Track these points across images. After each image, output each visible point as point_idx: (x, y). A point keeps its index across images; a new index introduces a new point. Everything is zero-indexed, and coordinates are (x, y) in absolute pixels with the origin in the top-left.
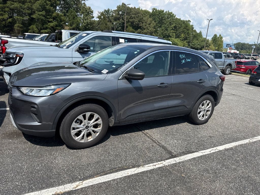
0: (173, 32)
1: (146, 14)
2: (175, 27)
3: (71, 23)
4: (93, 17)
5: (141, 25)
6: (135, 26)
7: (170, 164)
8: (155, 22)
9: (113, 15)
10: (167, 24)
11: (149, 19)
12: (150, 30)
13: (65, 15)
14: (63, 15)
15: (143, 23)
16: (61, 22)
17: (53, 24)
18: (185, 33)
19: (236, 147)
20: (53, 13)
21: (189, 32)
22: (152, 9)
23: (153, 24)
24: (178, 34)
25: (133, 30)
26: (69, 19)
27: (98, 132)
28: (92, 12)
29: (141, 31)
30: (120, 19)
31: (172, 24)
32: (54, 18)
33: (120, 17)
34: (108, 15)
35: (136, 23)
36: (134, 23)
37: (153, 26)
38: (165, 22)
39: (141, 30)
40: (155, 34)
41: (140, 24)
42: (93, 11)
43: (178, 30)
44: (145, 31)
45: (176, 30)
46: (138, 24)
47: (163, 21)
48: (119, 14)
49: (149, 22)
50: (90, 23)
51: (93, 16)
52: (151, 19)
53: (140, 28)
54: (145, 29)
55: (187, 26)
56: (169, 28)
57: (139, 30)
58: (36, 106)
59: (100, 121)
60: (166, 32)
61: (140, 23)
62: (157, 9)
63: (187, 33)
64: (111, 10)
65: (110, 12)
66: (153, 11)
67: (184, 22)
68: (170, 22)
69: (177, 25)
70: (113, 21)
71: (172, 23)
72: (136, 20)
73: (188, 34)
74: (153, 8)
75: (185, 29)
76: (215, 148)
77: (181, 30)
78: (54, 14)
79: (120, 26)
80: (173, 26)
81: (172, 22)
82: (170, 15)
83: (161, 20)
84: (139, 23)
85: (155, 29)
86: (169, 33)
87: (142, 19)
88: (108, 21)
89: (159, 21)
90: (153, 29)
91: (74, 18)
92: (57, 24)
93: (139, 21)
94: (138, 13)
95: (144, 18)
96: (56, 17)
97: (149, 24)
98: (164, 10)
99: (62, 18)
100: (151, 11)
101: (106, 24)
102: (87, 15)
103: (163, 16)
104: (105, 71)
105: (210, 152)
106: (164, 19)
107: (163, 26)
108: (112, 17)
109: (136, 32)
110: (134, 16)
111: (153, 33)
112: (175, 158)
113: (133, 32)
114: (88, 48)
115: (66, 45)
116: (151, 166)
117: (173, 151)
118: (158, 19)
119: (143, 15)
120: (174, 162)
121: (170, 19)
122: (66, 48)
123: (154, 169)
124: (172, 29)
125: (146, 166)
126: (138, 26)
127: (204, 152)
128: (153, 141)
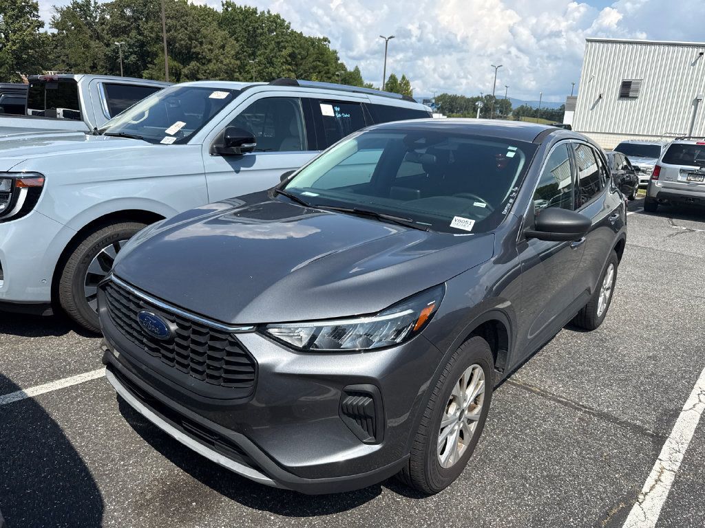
0: (289, 70)
1: (207, 17)
2: (292, 55)
4: (41, 25)
5: (197, 50)
6: (180, 53)
7: (679, 464)
8: (237, 40)
9: (103, 18)
10: (271, 47)
11: (220, 31)
12: (225, 63)
15: (201, 43)
18: (319, 72)
21: (329, 69)
22: (223, 5)
23: (233, 47)
24: (302, 75)
25: (175, 63)
27: (473, 421)
28: (35, 7)
29: (199, 68)
30: (130, 31)
31: (285, 48)
33: (129, 26)
34: (86, 19)
35: (181, 45)
36: (177, 45)
37: (233, 52)
38: (265, 42)
39: (198, 64)
40: (240, 74)
41: (195, 47)
42: (37, 4)
43: (301, 64)
44: (211, 66)
45: (296, 65)
46: (189, 48)
47: (258, 39)
48: (123, 16)
49: (219, 41)
50: (32, 41)
51: (40, 19)
52: (223, 33)
53: (196, 57)
54: (210, 61)
55: (322, 54)
56: (277, 58)
57: (193, 64)
60: (271, 69)
61: (193, 45)
62: (238, 5)
63: (326, 73)
64: (96, 3)
65: (92, 9)
66: (227, 9)
67: (312, 42)
68: (278, 43)
69: (297, 51)
70: (106, 37)
71: (282, 44)
72: (181, 35)
73: (328, 75)
74: (225, 2)
75: (319, 61)
77: (310, 65)
79: (132, 53)
80: (285, 52)
81: (282, 41)
82: (276, 23)
83: (252, 36)
84: (191, 45)
85: (238, 62)
86: (278, 72)
87: (199, 31)
88: (91, 37)
89: (248, 40)
90: (232, 61)
93: (190, 39)
94: (183, 16)
95: (203, 31)
97: (223, 47)
98: (256, 9)
100: (220, 9)
101: (87, 47)
102: (17, 17)
103: (256, 25)
104: (463, 223)
105: (700, 401)
106: (261, 34)
107: (259, 52)
108: (102, 24)
109: (185, 71)
110: (173, 22)
111: (235, 72)
112: (667, 442)
113: (176, 70)
114: (251, 141)
115: (166, 132)
116: (654, 485)
117: (638, 423)
118: (246, 35)
119: (198, 21)
120: (680, 457)
121: (277, 34)
122: (175, 143)
123: (671, 493)
124: (284, 62)
125: (645, 489)
126: (189, 52)
127: (694, 406)
128: (566, 404)
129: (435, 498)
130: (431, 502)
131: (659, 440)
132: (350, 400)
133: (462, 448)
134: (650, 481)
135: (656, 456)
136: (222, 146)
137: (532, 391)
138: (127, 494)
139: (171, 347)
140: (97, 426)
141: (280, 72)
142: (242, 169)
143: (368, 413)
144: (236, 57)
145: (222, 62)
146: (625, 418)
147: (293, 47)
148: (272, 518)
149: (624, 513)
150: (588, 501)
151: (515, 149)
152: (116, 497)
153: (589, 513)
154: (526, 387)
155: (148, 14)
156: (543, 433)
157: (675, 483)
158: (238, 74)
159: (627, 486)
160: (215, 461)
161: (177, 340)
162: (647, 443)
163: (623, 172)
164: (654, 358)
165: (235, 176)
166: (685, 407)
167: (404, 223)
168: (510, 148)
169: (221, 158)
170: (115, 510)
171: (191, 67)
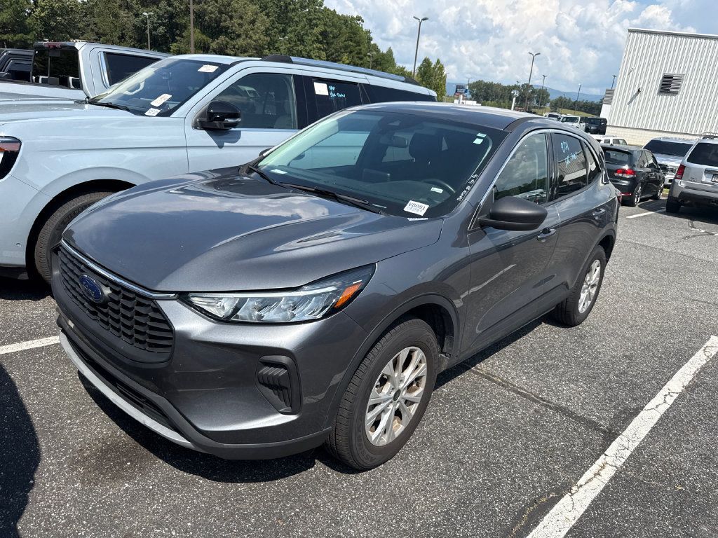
0: (319, 49)
2: (324, 34)
5: (227, 24)
6: (209, 26)
7: (623, 461)
8: (268, 15)
10: (302, 24)
11: (250, 5)
12: (254, 38)
15: (231, 17)
18: (351, 52)
19: (697, 375)
21: (360, 50)
23: (263, 22)
24: (332, 54)
25: (204, 37)
27: (412, 403)
29: (228, 42)
31: (317, 25)
35: (210, 18)
36: (206, 17)
37: (263, 28)
38: (296, 19)
39: (227, 39)
40: (269, 50)
41: (225, 21)
43: (333, 43)
44: (240, 42)
45: (327, 44)
46: (218, 22)
47: (290, 15)
49: (249, 16)
52: (254, 7)
53: (225, 31)
54: (239, 36)
55: (354, 34)
56: (308, 36)
57: (222, 38)
60: (301, 47)
61: (223, 18)
63: (357, 53)
67: (345, 20)
68: (310, 20)
69: (328, 30)
70: (136, 6)
71: (314, 21)
72: (211, 9)
73: (361, 56)
75: (351, 41)
76: (664, 391)
77: (341, 45)
79: (160, 25)
80: (316, 30)
81: (314, 19)
83: (284, 12)
84: (220, 18)
85: (268, 39)
86: (308, 50)
87: (229, 5)
88: (120, 6)
89: (279, 16)
90: (262, 37)
93: (221, 12)
95: (234, 4)
97: (253, 22)
101: (116, 16)
104: (416, 208)
105: (665, 402)
106: (293, 10)
107: (290, 29)
109: (214, 45)
111: (264, 48)
112: (618, 439)
113: (204, 43)
114: (235, 116)
115: (152, 103)
116: (592, 478)
117: (594, 418)
118: (277, 10)
120: (628, 453)
121: (309, 10)
122: (158, 115)
123: (607, 487)
124: (316, 41)
125: (581, 481)
126: (218, 26)
127: (657, 406)
128: (525, 396)
129: (366, 475)
130: (360, 478)
131: (610, 436)
132: (266, 370)
133: (399, 428)
134: (588, 474)
135: (603, 451)
136: (205, 120)
137: (493, 381)
138: (67, 450)
139: (105, 310)
140: (53, 386)
141: (311, 51)
142: (226, 144)
143: (283, 384)
144: (267, 32)
145: (251, 38)
146: (581, 413)
147: (325, 25)
148: (201, 481)
149: (554, 502)
150: (519, 488)
151: (484, 136)
152: (55, 452)
153: (516, 500)
154: (489, 377)
156: (493, 422)
157: (615, 478)
159: (563, 477)
160: (142, 422)
161: (110, 304)
162: (598, 438)
163: (649, 170)
164: (630, 357)
165: (218, 151)
166: (647, 407)
167: (360, 205)
168: (479, 135)
169: (204, 132)
170: (52, 464)
171: (219, 41)
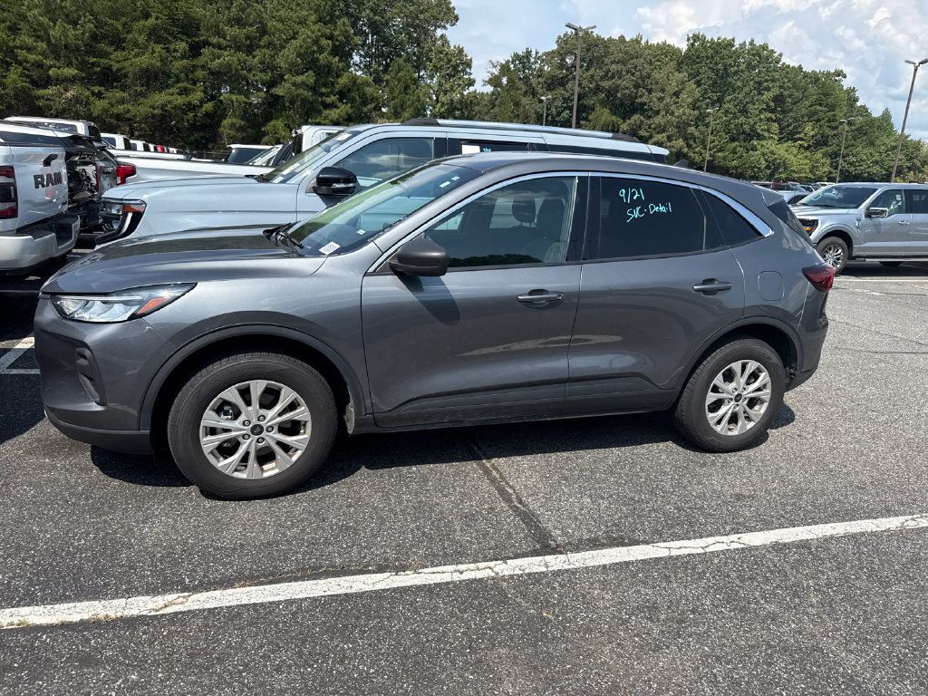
0: (769, 120)
1: (663, 57)
2: (778, 99)
3: (395, 108)
4: (472, 83)
5: (644, 99)
6: (622, 105)
8: (698, 84)
9: (541, 70)
10: (747, 89)
11: (676, 74)
12: (677, 114)
13: (378, 81)
14: (370, 79)
15: (650, 91)
16: (365, 103)
17: (338, 111)
18: (818, 120)
20: (338, 76)
21: (834, 115)
22: (688, 40)
23: (692, 91)
24: (789, 125)
25: (614, 118)
26: (392, 92)
28: (469, 64)
29: (642, 122)
30: (567, 82)
31: (768, 89)
32: (342, 95)
33: (567, 76)
34: (524, 72)
35: (624, 95)
36: (619, 95)
37: (690, 100)
38: (739, 84)
39: (642, 118)
40: (696, 128)
41: (641, 96)
42: (471, 60)
43: (791, 110)
44: (658, 120)
45: (783, 112)
46: (633, 98)
47: (730, 79)
48: (562, 65)
49: (673, 87)
50: (461, 102)
51: (472, 77)
52: (681, 75)
53: (640, 108)
54: (657, 113)
55: (826, 95)
56: (754, 104)
57: (636, 118)
58: (87, 353)
59: (302, 413)
60: (742, 119)
61: (640, 94)
62: (708, 38)
63: (829, 121)
64: (537, 53)
65: (532, 60)
66: (693, 45)
67: (815, 78)
68: (759, 83)
69: (786, 93)
70: (540, 91)
71: (765, 84)
72: (626, 83)
73: (834, 124)
74: (691, 35)
75: (821, 105)
76: (734, 537)
77: (804, 111)
78: (343, 80)
79: (565, 108)
80: (767, 96)
81: (766, 81)
82: (761, 56)
83: (722, 77)
84: (636, 93)
85: (696, 112)
86: (752, 123)
87: (649, 76)
88: (526, 93)
89: (715, 82)
90: (687, 111)
91: (407, 88)
92: (350, 111)
93: (637, 86)
94: (632, 58)
95: (656, 75)
96: (349, 90)
97: (676, 94)
98: (733, 40)
99: (369, 90)
100: (684, 47)
101: (517, 104)
102: (450, 76)
103: (730, 61)
105: (704, 547)
106: (736, 73)
107: (728, 98)
108: (539, 76)
109: (624, 127)
110: (619, 67)
111: (690, 125)
113: (613, 126)
114: (347, 181)
116: (445, 572)
118: (712, 75)
119: (651, 63)
120: (539, 570)
121: (759, 71)
122: (280, 182)
123: (448, 583)
124: (765, 110)
125: (428, 570)
126: (633, 103)
127: (680, 548)
128: (504, 494)
134: (448, 568)
135: (508, 558)
137: (488, 474)
141: (756, 123)
144: (694, 106)
145: (672, 114)
147: (780, 87)
150: (346, 553)
154: (489, 470)
155: (590, 60)
157: (474, 581)
158: (693, 128)
162: (525, 548)
166: (660, 544)
170: (24, 438)
171: (632, 121)
